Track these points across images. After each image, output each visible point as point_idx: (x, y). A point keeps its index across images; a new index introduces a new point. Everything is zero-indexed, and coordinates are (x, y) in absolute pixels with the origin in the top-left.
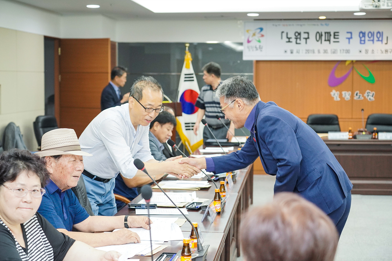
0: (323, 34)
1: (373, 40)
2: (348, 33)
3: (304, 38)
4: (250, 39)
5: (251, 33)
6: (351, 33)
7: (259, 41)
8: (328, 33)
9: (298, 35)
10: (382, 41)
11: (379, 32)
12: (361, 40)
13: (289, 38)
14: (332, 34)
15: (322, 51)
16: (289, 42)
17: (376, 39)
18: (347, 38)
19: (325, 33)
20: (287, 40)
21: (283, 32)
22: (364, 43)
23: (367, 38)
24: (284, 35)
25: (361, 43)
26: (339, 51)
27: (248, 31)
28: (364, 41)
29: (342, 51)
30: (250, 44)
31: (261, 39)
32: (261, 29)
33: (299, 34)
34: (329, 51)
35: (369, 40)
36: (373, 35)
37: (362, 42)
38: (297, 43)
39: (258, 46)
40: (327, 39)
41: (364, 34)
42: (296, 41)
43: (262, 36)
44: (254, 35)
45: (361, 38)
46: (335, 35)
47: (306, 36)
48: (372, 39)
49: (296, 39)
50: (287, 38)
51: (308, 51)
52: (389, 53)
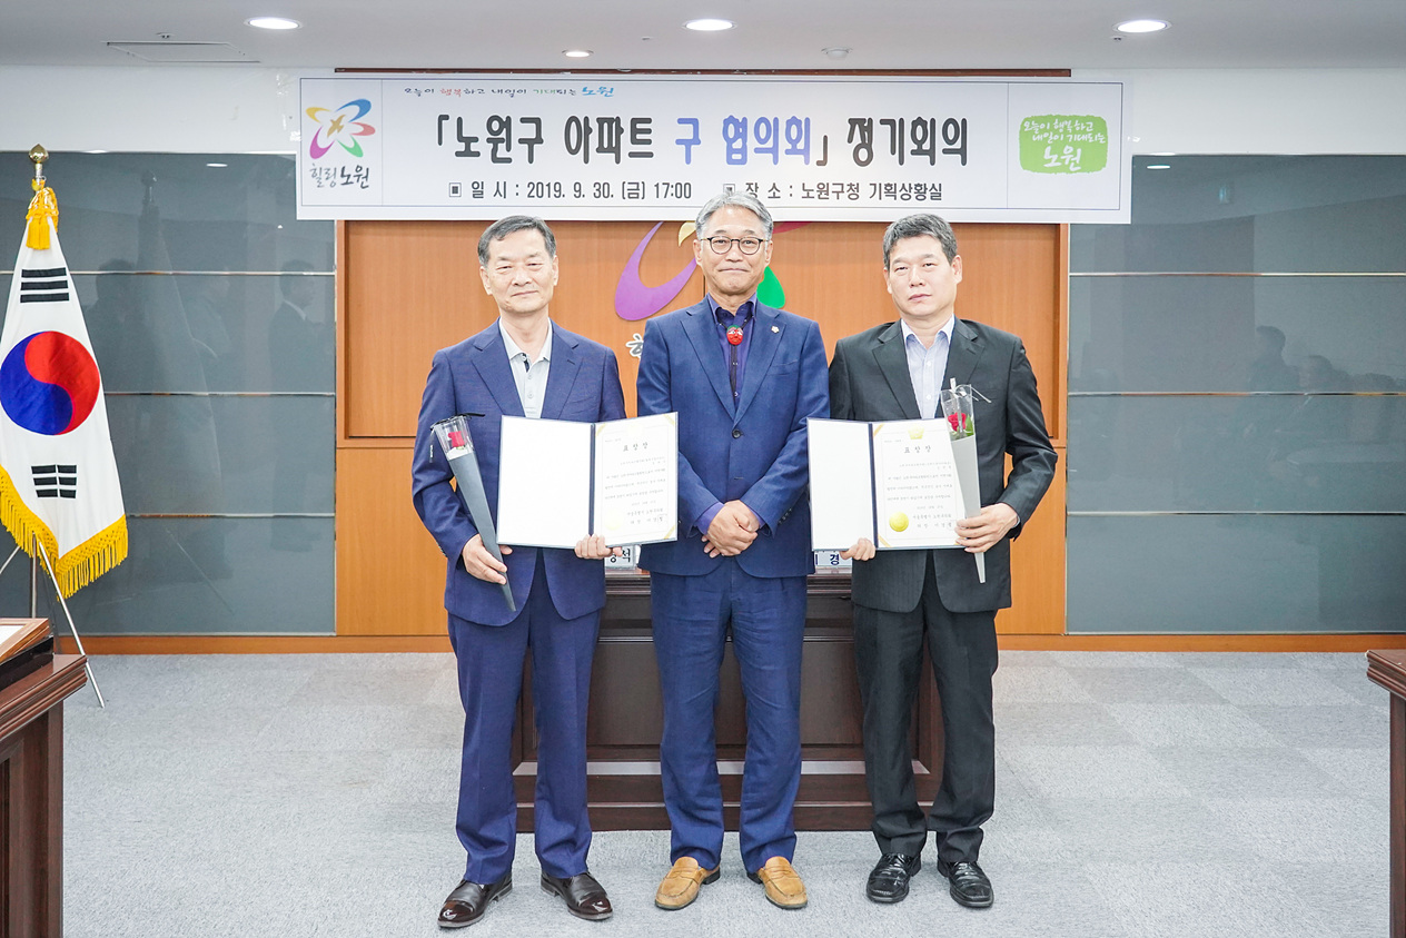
0: (594, 125)
1: (774, 151)
2: (681, 121)
3: (521, 141)
4: (322, 144)
5: (325, 120)
6: (694, 122)
7: (357, 151)
8: (610, 121)
9: (500, 129)
10: (806, 152)
11: (793, 121)
12: (730, 151)
13: (469, 141)
14: (626, 125)
15: (589, 190)
16: (468, 153)
17: (784, 145)
18: (679, 142)
19: (601, 121)
20: (462, 147)
21: (444, 118)
22: (743, 161)
23: (752, 143)
24: (450, 128)
25: (730, 161)
26: (651, 190)
27: (312, 112)
28: (743, 151)
29: (663, 189)
30: (321, 162)
31: (362, 141)
32: (364, 106)
33: (506, 124)
34: (616, 190)
35: (757, 150)
36: (773, 128)
37: (736, 156)
38: (495, 159)
39: (351, 170)
40: (606, 146)
41: (741, 125)
42: (494, 151)
43: (368, 130)
44: (336, 126)
45: (730, 142)
46: (634, 131)
47: (529, 131)
48: (770, 144)
49: (495, 142)
50: (460, 138)
51: (536, 189)
52: (832, 196)
